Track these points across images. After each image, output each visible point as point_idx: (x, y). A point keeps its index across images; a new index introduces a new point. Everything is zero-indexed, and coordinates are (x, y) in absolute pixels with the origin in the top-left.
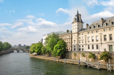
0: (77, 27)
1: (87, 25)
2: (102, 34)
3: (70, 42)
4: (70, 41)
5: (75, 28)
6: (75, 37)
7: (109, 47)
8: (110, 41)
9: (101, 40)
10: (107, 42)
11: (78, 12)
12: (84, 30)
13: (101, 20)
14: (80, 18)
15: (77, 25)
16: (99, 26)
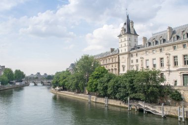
0: (126, 42)
1: (145, 39)
2: (170, 54)
3: (115, 69)
4: (117, 68)
5: (123, 44)
6: (124, 60)
7: (183, 78)
8: (185, 67)
9: (169, 65)
10: (179, 68)
11: (128, 17)
12: (139, 48)
13: (168, 30)
14: (133, 27)
15: (126, 39)
16: (164, 40)
